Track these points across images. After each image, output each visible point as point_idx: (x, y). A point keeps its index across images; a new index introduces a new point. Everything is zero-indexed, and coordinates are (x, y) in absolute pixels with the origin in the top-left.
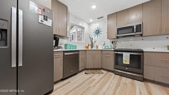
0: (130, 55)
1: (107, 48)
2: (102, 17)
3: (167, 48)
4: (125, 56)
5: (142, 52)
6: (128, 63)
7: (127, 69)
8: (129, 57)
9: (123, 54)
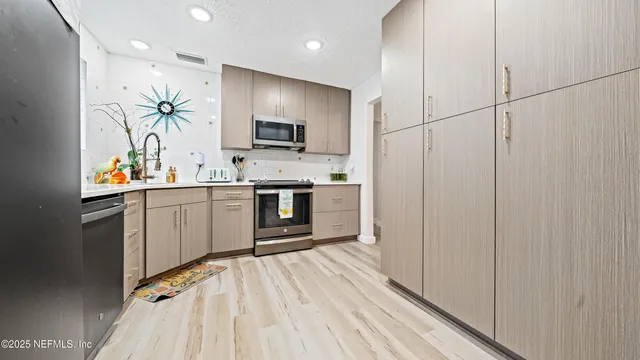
0: (294, 195)
1: (218, 178)
2: (200, 61)
3: (329, 178)
4: (285, 199)
5: (310, 186)
6: (290, 215)
7: (285, 230)
8: (292, 201)
9: (278, 195)
